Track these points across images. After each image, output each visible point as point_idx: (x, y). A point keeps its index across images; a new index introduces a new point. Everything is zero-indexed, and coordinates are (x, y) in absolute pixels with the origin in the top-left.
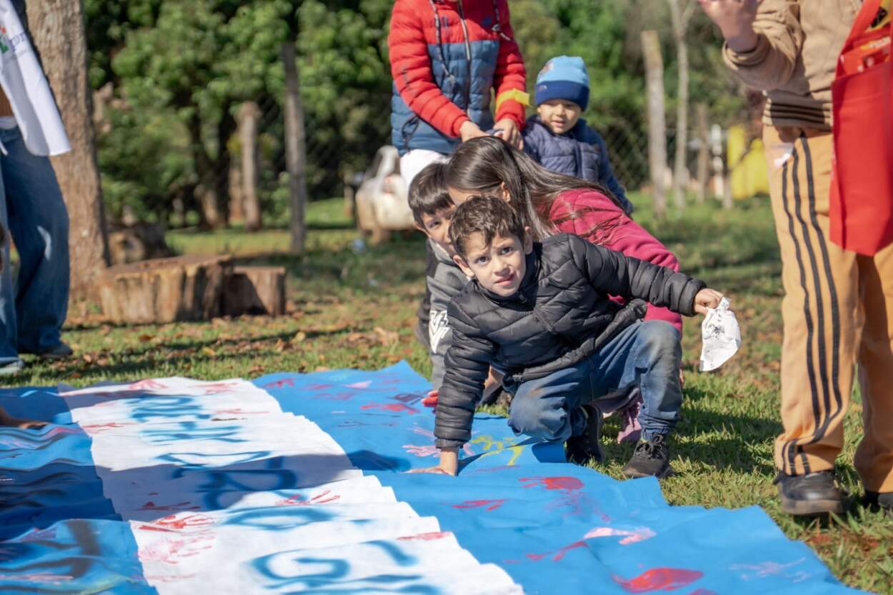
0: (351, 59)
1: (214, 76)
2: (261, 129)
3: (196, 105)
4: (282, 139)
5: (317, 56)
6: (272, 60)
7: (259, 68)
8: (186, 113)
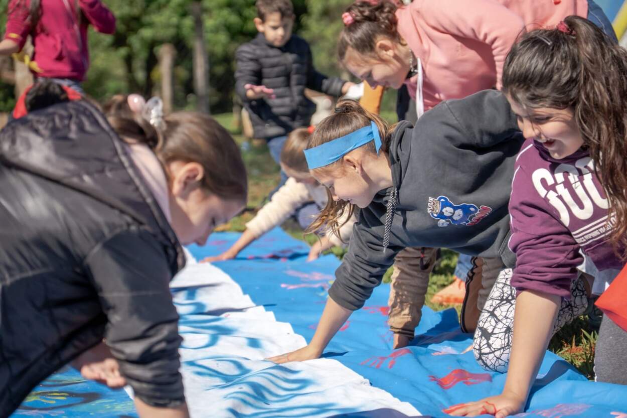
0: (240, 14)
1: (142, 25)
2: (176, 63)
3: (130, 46)
4: (191, 71)
5: (215, 12)
6: (184, 15)
7: (175, 20)
8: (123, 51)
